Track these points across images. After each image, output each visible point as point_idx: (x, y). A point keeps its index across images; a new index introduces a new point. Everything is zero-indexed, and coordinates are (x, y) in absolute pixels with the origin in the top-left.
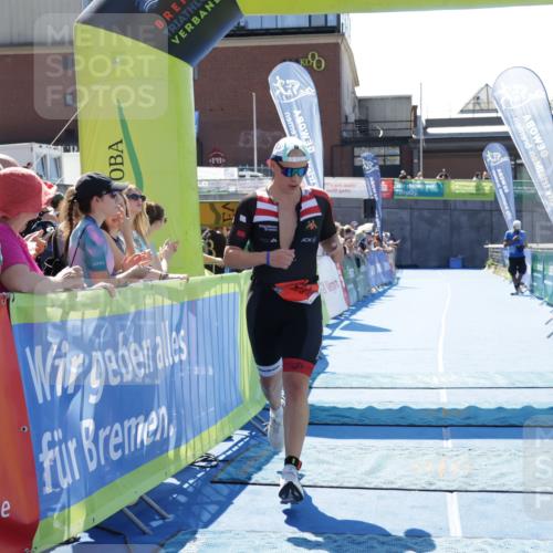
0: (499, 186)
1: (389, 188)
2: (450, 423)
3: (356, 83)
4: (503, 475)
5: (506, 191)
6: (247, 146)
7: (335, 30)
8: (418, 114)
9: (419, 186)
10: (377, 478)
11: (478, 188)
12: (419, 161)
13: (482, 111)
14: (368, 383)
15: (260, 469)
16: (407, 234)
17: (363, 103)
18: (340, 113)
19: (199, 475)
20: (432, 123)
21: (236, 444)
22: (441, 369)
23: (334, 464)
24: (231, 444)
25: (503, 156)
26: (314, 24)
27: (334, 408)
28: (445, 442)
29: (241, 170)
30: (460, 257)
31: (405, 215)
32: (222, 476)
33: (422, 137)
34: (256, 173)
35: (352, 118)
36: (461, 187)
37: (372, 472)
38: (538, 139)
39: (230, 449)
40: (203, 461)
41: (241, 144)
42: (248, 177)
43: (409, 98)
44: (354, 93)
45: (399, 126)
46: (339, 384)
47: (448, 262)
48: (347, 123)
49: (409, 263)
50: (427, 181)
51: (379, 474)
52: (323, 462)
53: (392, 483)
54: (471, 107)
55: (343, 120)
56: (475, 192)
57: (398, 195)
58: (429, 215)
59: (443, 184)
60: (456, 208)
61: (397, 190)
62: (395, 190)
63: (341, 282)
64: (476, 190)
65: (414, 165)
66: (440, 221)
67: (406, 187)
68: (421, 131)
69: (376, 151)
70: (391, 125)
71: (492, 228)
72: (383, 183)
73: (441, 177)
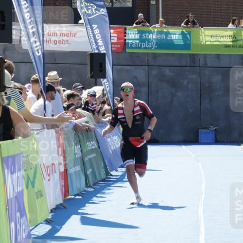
1: (118, 39)
11: (235, 38)
30: (212, 128)
36: (213, 37)
47: (197, 135)
56: (231, 43)
57: (131, 47)
58: (171, 74)
59: (189, 33)
60: (206, 64)
61: (130, 41)
62: (127, 41)
63: (60, 164)
64: (233, 41)
65: (151, 7)
66: (185, 82)
67: (141, 36)
72: (112, 31)
73: (187, 23)
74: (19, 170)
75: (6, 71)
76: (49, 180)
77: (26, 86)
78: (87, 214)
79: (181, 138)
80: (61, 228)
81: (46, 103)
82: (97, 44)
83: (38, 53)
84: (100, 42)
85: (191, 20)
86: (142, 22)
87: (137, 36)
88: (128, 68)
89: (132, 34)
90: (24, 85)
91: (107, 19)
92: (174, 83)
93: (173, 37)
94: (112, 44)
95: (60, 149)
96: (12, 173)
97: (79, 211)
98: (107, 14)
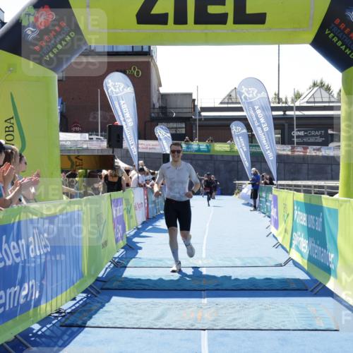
0: (240, 146)
2: (206, 288)
3: (160, 85)
4: (235, 319)
5: (245, 150)
6: (95, 120)
7: (148, 53)
8: (196, 104)
9: (196, 147)
10: (161, 322)
12: (196, 131)
13: (233, 103)
14: (160, 264)
15: (91, 318)
17: (164, 97)
18: (150, 102)
19: (54, 322)
20: (204, 109)
21: (77, 302)
22: (204, 256)
23: (136, 314)
24: (75, 302)
25: (242, 129)
26: (135, 50)
27: (139, 279)
28: (203, 299)
29: (91, 135)
32: (68, 322)
33: (197, 117)
34: (99, 137)
35: (157, 106)
36: (220, 147)
37: (158, 318)
38: (262, 120)
39: (74, 305)
40: (56, 313)
41: (91, 120)
42: (94, 139)
43: (190, 95)
44: (158, 90)
45: (185, 110)
46: (144, 264)
48: (154, 108)
50: (201, 143)
51: (163, 320)
52: (130, 313)
53: (170, 325)
54: (226, 101)
55: (152, 106)
58: (201, 163)
59: (210, 145)
60: (217, 159)
63: (146, 203)
64: (230, 149)
65: (193, 134)
67: (188, 147)
68: (198, 114)
69: (171, 125)
70: (180, 110)
71: (238, 172)
73: (209, 141)
87: (186, 147)
89: (184, 145)
93: (203, 147)
95: (145, 196)
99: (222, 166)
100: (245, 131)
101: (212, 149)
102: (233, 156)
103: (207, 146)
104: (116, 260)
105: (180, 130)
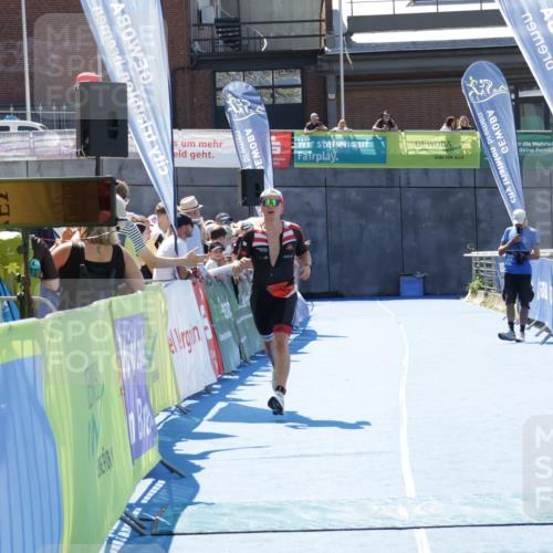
0: (490, 141)
1: (283, 148)
6: (12, 69)
8: (334, 7)
9: (342, 144)
11: (449, 146)
12: (339, 96)
14: (276, 521)
16: (320, 233)
18: (187, 6)
20: (361, 24)
22: (411, 492)
25: (496, 86)
30: (419, 275)
31: (315, 198)
33: (342, 50)
34: (28, 123)
35: (210, 16)
36: (418, 145)
42: (13, 129)
45: (298, 29)
46: (224, 524)
47: (398, 286)
48: (200, 24)
49: (325, 289)
50: (359, 135)
55: (194, 20)
56: (445, 153)
57: (301, 161)
58: (359, 198)
59: (384, 139)
60: (409, 183)
61: (299, 152)
62: (295, 152)
63: (206, 328)
64: (447, 150)
65: (329, 104)
66: (380, 209)
67: (315, 145)
68: (342, 39)
69: (258, 76)
70: (283, 30)
71: (477, 221)
72: (273, 138)
73: (380, 125)
74: (139, 338)
75: (118, 197)
76: (190, 351)
77: (150, 218)
78: (241, 400)
79: (375, 290)
80: (202, 420)
81: (179, 241)
82: (251, 156)
83: (163, 170)
84: (256, 154)
85: (386, 120)
86: (317, 125)
87: (309, 145)
88: (297, 190)
89: (302, 142)
90: (147, 216)
91: (267, 122)
92: (363, 212)
93: (361, 145)
94: (273, 156)
95: (202, 307)
96: (128, 343)
97: (228, 396)
98: (265, 114)
99: (425, 204)
100: (504, 89)
101: (391, 151)
102: (460, 171)
103: (375, 140)
104: (136, 513)
105: (288, 91)
